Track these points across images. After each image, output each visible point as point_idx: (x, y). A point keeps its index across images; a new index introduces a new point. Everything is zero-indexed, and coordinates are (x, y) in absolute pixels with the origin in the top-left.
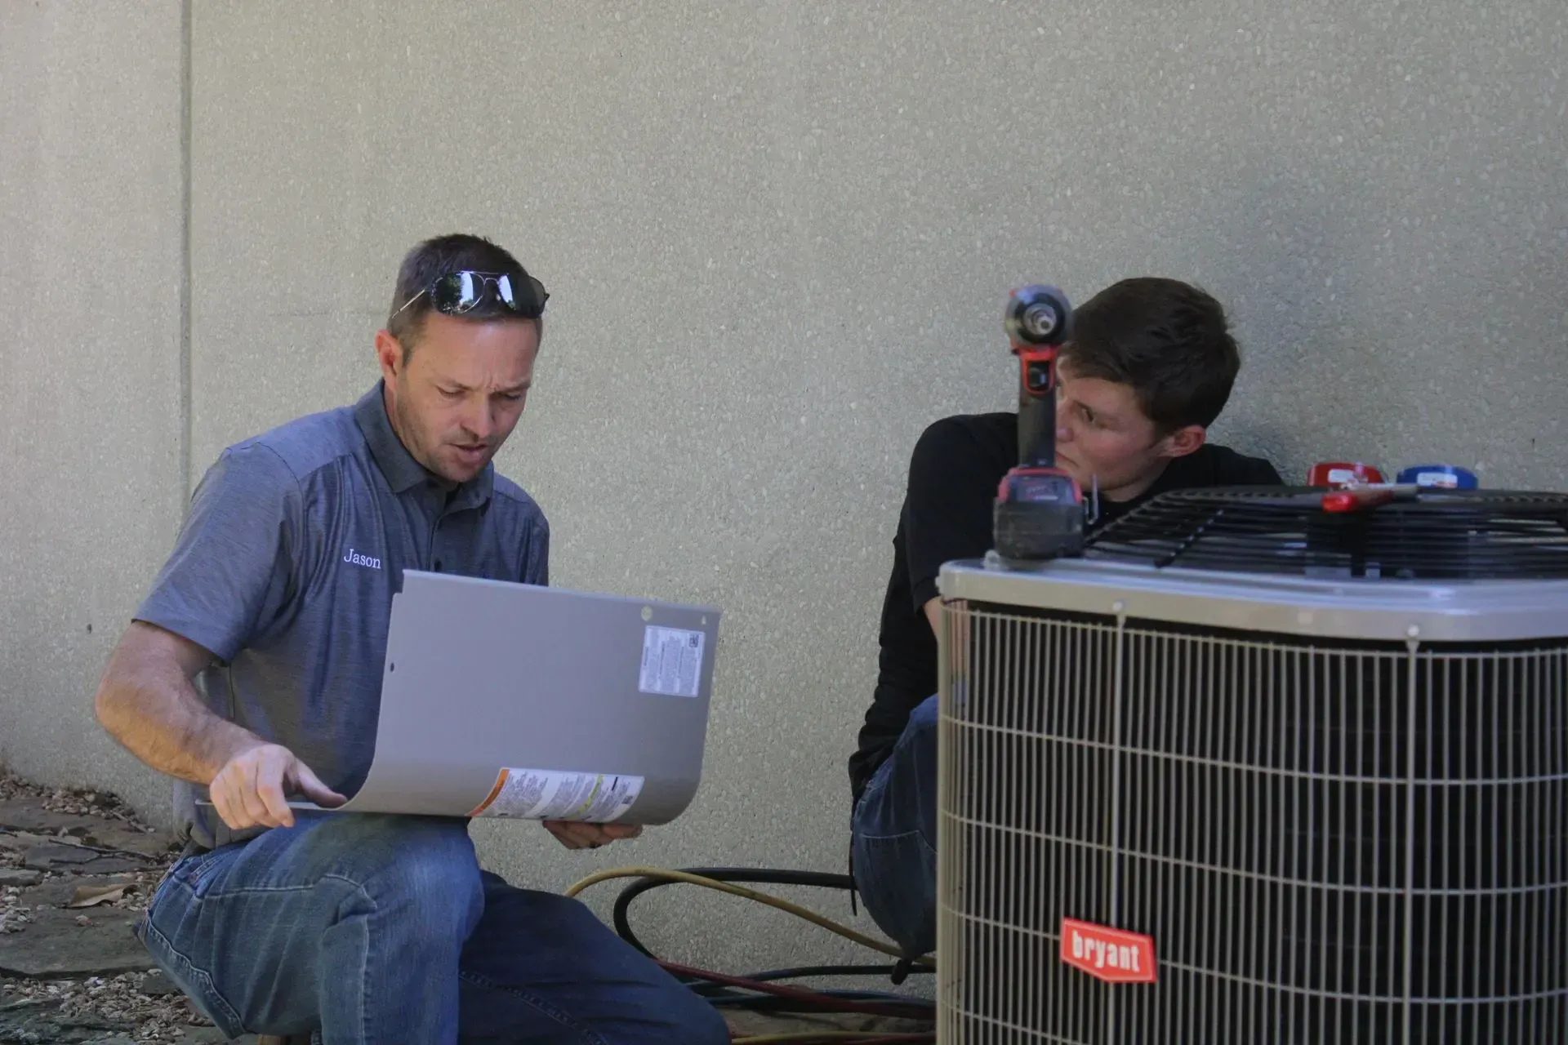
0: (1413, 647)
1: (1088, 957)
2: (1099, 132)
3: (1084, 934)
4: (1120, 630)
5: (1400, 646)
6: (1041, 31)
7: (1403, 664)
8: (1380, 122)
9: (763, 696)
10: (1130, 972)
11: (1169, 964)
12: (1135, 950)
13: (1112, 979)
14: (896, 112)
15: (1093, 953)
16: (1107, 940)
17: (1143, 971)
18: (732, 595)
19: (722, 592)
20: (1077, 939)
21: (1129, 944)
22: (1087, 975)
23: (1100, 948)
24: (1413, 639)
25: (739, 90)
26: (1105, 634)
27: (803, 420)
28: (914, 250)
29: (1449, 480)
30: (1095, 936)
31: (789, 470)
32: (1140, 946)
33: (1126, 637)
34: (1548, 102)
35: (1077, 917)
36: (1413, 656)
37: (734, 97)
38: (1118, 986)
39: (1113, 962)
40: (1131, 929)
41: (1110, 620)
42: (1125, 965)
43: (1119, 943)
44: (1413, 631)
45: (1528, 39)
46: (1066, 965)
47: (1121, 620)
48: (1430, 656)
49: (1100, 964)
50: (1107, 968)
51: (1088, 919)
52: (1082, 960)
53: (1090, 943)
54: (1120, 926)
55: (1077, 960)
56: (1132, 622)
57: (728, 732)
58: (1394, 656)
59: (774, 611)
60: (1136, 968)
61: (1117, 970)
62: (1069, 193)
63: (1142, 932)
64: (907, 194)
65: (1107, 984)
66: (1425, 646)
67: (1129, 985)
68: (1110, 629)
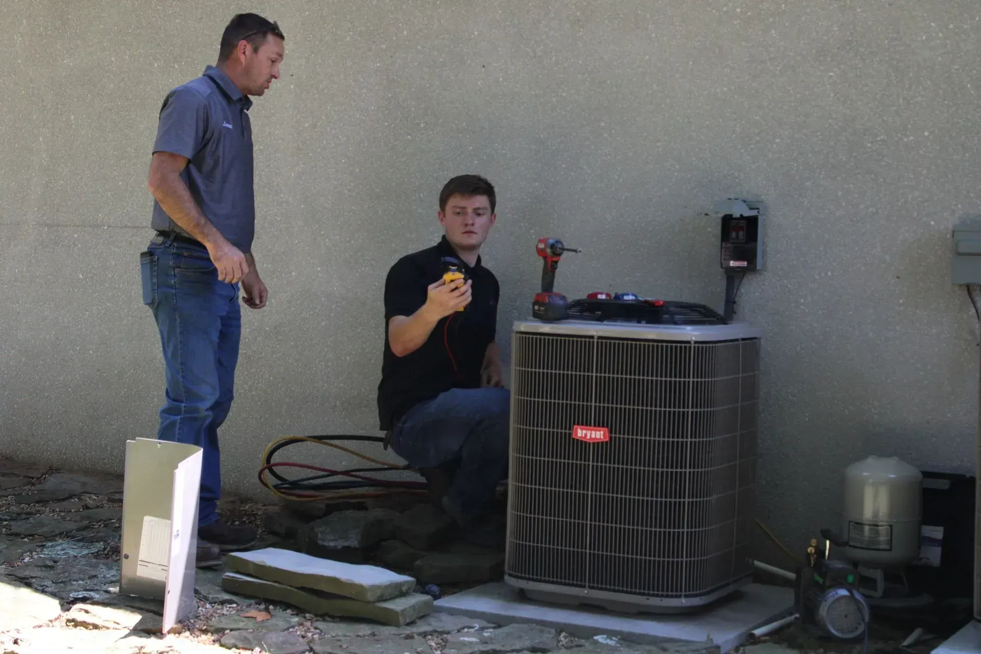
0: (693, 343)
1: (583, 436)
2: (435, 175)
3: (582, 429)
4: (595, 340)
5: (689, 342)
6: (409, 137)
7: (690, 347)
8: (553, 180)
9: (271, 378)
10: (600, 439)
11: (613, 435)
12: (602, 432)
13: (591, 441)
14: (341, 161)
15: (586, 435)
16: (591, 430)
17: (604, 439)
18: (256, 340)
19: (251, 339)
20: (579, 431)
21: (600, 431)
22: (582, 441)
23: (589, 433)
24: (693, 340)
25: (261, 147)
26: (589, 342)
27: (294, 274)
28: (349, 212)
29: (631, 297)
30: (586, 430)
31: (286, 292)
32: (603, 431)
33: (598, 342)
34: (616, 178)
35: (578, 424)
36: (693, 345)
37: (259, 150)
38: (594, 443)
39: (593, 436)
40: (599, 426)
41: (592, 337)
42: (598, 437)
43: (596, 431)
44: (694, 339)
45: (609, 157)
46: (574, 439)
47: (596, 337)
48: (697, 345)
49: (588, 437)
50: (591, 438)
51: (582, 424)
52: (582, 437)
53: (584, 432)
54: (595, 426)
55: (579, 437)
56: (600, 338)
57: (254, 393)
58: (688, 345)
59: (278, 346)
60: (602, 437)
61: (595, 439)
62: (422, 195)
63: (603, 426)
64: (346, 191)
65: (589, 443)
66: (696, 342)
67: (598, 443)
68: (592, 340)
